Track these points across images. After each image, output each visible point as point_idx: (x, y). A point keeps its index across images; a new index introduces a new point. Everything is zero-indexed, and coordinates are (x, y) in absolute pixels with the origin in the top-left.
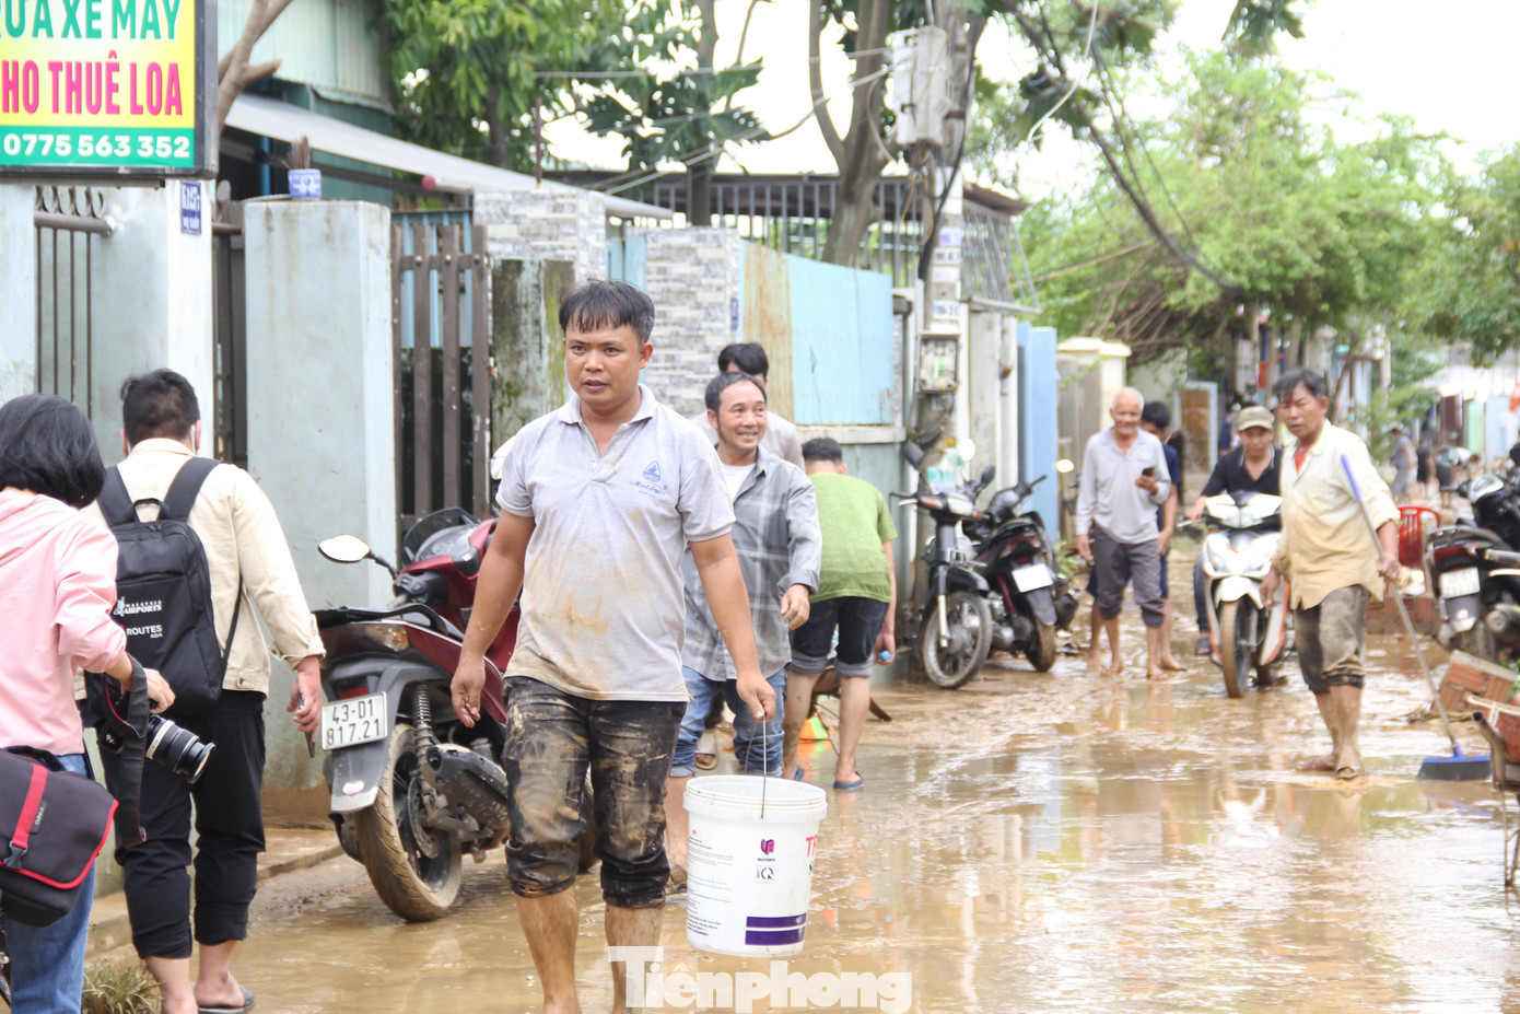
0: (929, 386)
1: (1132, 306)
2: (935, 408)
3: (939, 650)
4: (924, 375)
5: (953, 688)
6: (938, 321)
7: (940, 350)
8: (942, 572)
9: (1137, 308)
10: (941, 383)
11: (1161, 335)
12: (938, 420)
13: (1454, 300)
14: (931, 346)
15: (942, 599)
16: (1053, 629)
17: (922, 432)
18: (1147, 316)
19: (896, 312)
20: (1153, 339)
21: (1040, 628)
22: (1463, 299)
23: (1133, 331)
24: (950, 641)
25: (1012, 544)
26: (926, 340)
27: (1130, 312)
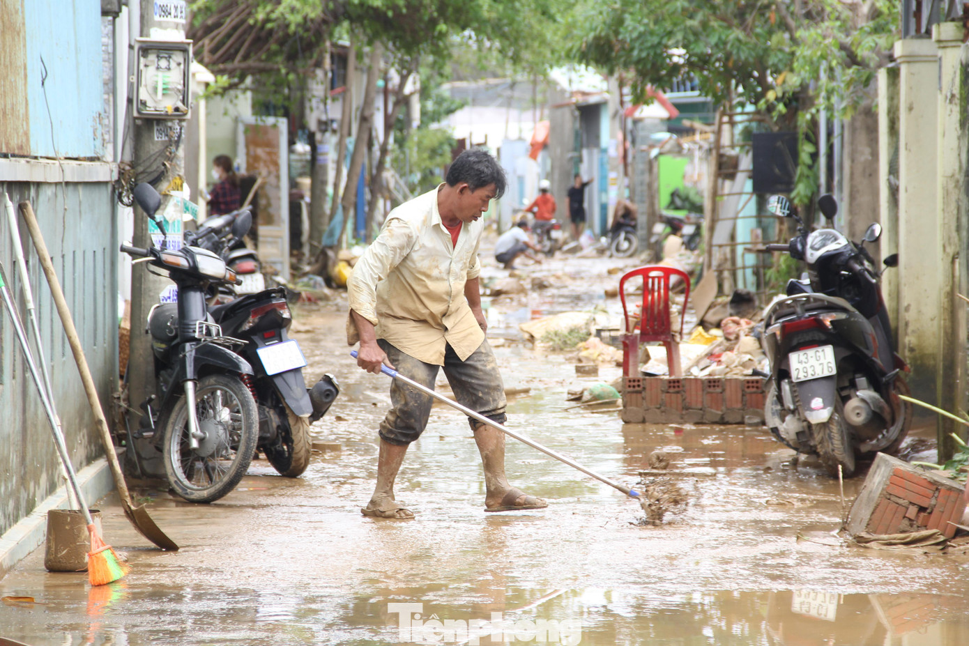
0: (150, 110)
1: (210, 22)
2: (158, 138)
3: (186, 452)
4: (144, 95)
5: (205, 502)
6: (160, 25)
7: (163, 63)
8: (190, 350)
9: (218, 25)
10: (167, 105)
11: (246, 57)
12: (161, 153)
13: (620, 22)
14: (152, 57)
15: (190, 386)
16: (307, 422)
17: (140, 169)
18: (229, 36)
19: (105, 13)
20: (236, 63)
21: (291, 421)
22: (629, 21)
23: (213, 51)
24: (201, 441)
25: (255, 314)
26: (146, 49)
27: (208, 30)
